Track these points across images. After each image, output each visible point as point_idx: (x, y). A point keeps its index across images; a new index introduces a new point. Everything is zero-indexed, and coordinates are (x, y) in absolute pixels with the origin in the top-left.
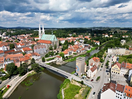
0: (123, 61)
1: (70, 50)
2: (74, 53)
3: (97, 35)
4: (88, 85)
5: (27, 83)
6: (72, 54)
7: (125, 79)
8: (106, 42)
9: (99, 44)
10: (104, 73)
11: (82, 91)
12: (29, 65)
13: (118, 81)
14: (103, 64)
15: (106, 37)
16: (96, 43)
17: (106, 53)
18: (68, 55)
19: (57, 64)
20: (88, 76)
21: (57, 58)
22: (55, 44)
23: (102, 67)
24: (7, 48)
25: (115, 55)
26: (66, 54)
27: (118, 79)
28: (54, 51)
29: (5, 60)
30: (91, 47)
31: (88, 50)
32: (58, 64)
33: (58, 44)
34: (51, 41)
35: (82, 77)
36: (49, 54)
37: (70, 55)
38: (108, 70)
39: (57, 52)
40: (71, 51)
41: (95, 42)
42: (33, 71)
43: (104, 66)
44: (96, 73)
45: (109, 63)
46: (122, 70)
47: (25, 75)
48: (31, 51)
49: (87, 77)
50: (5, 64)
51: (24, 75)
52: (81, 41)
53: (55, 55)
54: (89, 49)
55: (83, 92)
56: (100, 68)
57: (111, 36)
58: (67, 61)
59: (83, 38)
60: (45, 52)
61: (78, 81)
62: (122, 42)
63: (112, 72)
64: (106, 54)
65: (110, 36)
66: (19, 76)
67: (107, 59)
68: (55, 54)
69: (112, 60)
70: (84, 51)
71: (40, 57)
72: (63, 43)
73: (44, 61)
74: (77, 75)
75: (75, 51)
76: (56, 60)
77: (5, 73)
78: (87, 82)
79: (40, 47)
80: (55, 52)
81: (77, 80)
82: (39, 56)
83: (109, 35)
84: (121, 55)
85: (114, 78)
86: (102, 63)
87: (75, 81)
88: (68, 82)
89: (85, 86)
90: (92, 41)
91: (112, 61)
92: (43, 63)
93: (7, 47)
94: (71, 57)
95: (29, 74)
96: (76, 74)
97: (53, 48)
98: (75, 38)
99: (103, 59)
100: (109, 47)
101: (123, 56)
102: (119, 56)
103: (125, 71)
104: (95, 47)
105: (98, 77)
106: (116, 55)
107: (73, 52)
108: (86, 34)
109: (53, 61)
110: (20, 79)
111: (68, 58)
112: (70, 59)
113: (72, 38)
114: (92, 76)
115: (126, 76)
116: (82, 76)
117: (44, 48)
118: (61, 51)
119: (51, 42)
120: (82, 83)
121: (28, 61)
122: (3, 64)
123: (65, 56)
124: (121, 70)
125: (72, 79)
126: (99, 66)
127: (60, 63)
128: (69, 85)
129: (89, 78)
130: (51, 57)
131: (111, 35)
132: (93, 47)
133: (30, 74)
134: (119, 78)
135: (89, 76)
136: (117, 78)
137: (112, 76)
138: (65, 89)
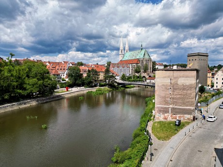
21: (149, 81)
33: (150, 64)
36: (134, 78)
39: (147, 77)
42: (107, 87)
47: (93, 88)
71: (119, 78)
73: (124, 80)
79: (119, 65)
80: (144, 77)
82: (116, 75)
117: (125, 68)
119: (138, 61)
120: (202, 89)
133: (100, 88)
135: (219, 88)
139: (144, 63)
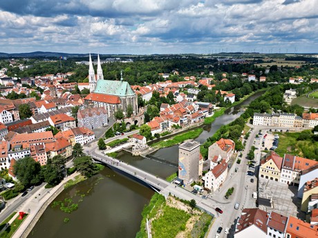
0: (288, 146)
1: (165, 118)
2: (174, 125)
3: (228, 77)
4: (205, 211)
5: (66, 206)
6: (170, 129)
7: (291, 194)
8: (251, 94)
9: (232, 100)
10: (242, 179)
11: (193, 224)
12: (69, 158)
13: (274, 199)
14: (241, 156)
15: (250, 80)
16: (225, 98)
17: (248, 124)
18: (159, 131)
19: (134, 153)
20: (206, 186)
21: (135, 140)
22: (130, 105)
23: (239, 162)
24: (13, 116)
25: (270, 130)
26: (156, 128)
27: (275, 193)
28: (127, 120)
29: (11, 148)
30: (215, 108)
31: (208, 116)
32: (137, 154)
33: (136, 103)
34: (119, 98)
35: (192, 189)
36: (115, 128)
37: (165, 131)
38: (253, 170)
39: (133, 123)
40: (166, 121)
41: (225, 95)
42: (79, 173)
43: (242, 159)
44: (224, 178)
45: (255, 152)
46: (285, 172)
47: (60, 185)
48: (71, 123)
49: (205, 189)
50: (11, 158)
51: (58, 184)
52: (190, 91)
53: (130, 130)
54: (210, 113)
55: (196, 226)
56: (235, 165)
57: (263, 79)
58: (157, 146)
59: (196, 83)
60: (106, 124)
61: (184, 199)
62: (289, 95)
63: (262, 176)
64: (249, 128)
65: (259, 80)
66: (46, 187)
67: (251, 141)
68: (128, 128)
69: (263, 143)
70: (197, 119)
71: (93, 137)
72: (148, 100)
73: (102, 147)
74: (182, 184)
75: (176, 121)
76: (131, 144)
77: (11, 181)
78: (204, 201)
79: (92, 112)
80: (128, 123)
81: (180, 198)
82: (90, 135)
83: (258, 77)
84: (284, 131)
85: (265, 191)
86: (239, 153)
87: (177, 199)
88: (161, 201)
89: (199, 213)
90: (217, 91)
91: (263, 146)
92: (100, 153)
93: (13, 112)
94: (167, 135)
95: (68, 182)
96: (179, 182)
97: (124, 113)
98: (175, 84)
99: (243, 142)
100: (256, 108)
101: (288, 134)
102: (278, 133)
103: (290, 175)
104: (224, 109)
105: (229, 190)
106: (273, 130)
107: (171, 124)
108: (202, 74)
109: (126, 146)
110: (49, 195)
111: (161, 137)
112: (165, 140)
113: (169, 83)
114: (216, 188)
115: (294, 186)
116: (192, 185)
117: (102, 115)
118: (143, 120)
119: (118, 100)
120: (192, 204)
121: (64, 149)
122: (7, 159)
123: (153, 133)
124: (282, 173)
125: (170, 194)
126: (232, 159)
127: (142, 151)
128: (163, 208)
129: (208, 191)
130: (121, 138)
131: (264, 75)
132: (218, 108)
133: (71, 181)
134: (278, 191)
135: (209, 187)
136: (273, 191)
137: (260, 186)
138: (153, 219)
139: (128, 103)
